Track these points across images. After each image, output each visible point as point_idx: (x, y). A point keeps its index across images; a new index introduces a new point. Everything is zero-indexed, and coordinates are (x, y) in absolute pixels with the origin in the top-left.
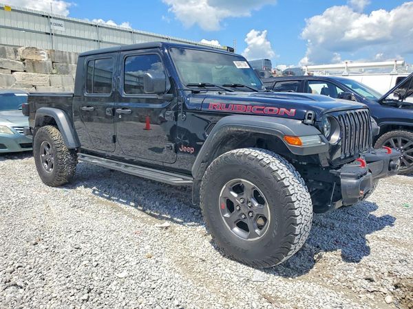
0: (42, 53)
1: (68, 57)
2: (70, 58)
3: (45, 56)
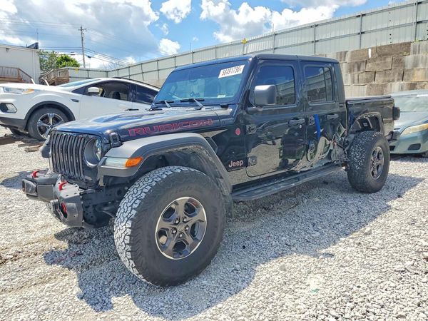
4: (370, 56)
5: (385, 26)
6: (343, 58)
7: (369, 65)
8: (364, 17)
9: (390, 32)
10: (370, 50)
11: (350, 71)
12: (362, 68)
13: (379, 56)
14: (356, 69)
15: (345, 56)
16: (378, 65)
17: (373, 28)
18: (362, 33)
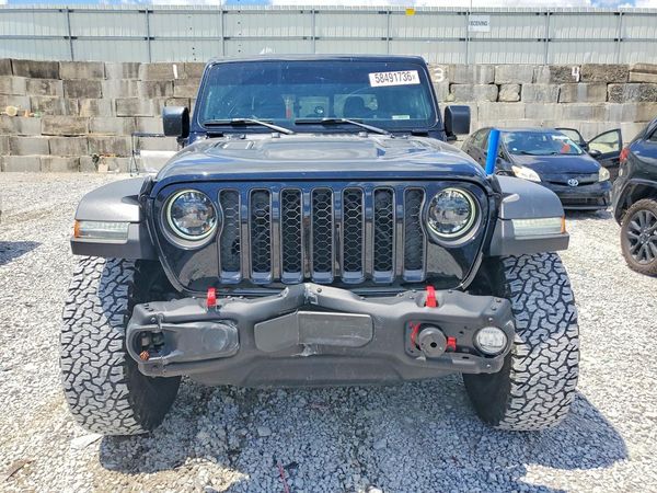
0: (438, 72)
1: (475, 74)
2: (478, 75)
3: (441, 75)
4: (176, 76)
5: (182, 34)
6: (134, 74)
7: (178, 89)
8: (151, 15)
9: (191, 44)
10: (175, 67)
11: (150, 94)
12: (168, 92)
13: (190, 76)
14: (158, 92)
15: (137, 71)
16: (190, 89)
17: (167, 35)
18: (151, 39)
